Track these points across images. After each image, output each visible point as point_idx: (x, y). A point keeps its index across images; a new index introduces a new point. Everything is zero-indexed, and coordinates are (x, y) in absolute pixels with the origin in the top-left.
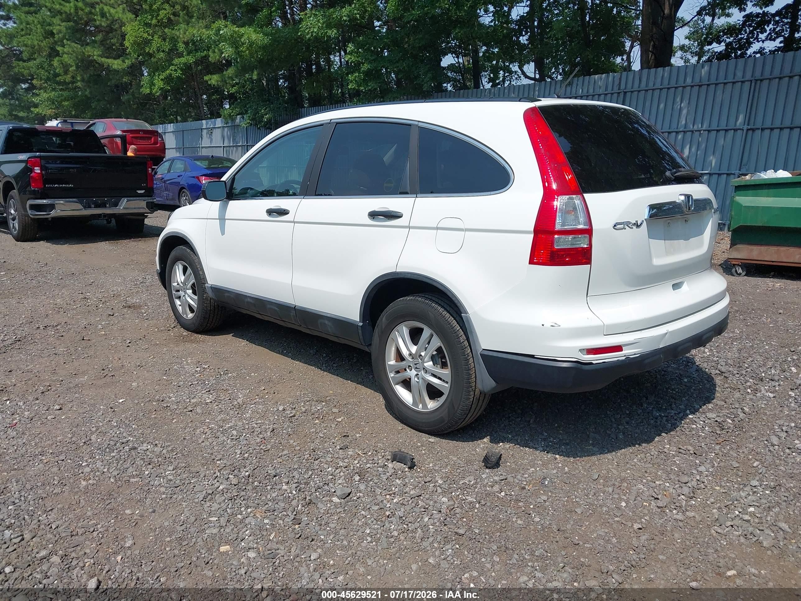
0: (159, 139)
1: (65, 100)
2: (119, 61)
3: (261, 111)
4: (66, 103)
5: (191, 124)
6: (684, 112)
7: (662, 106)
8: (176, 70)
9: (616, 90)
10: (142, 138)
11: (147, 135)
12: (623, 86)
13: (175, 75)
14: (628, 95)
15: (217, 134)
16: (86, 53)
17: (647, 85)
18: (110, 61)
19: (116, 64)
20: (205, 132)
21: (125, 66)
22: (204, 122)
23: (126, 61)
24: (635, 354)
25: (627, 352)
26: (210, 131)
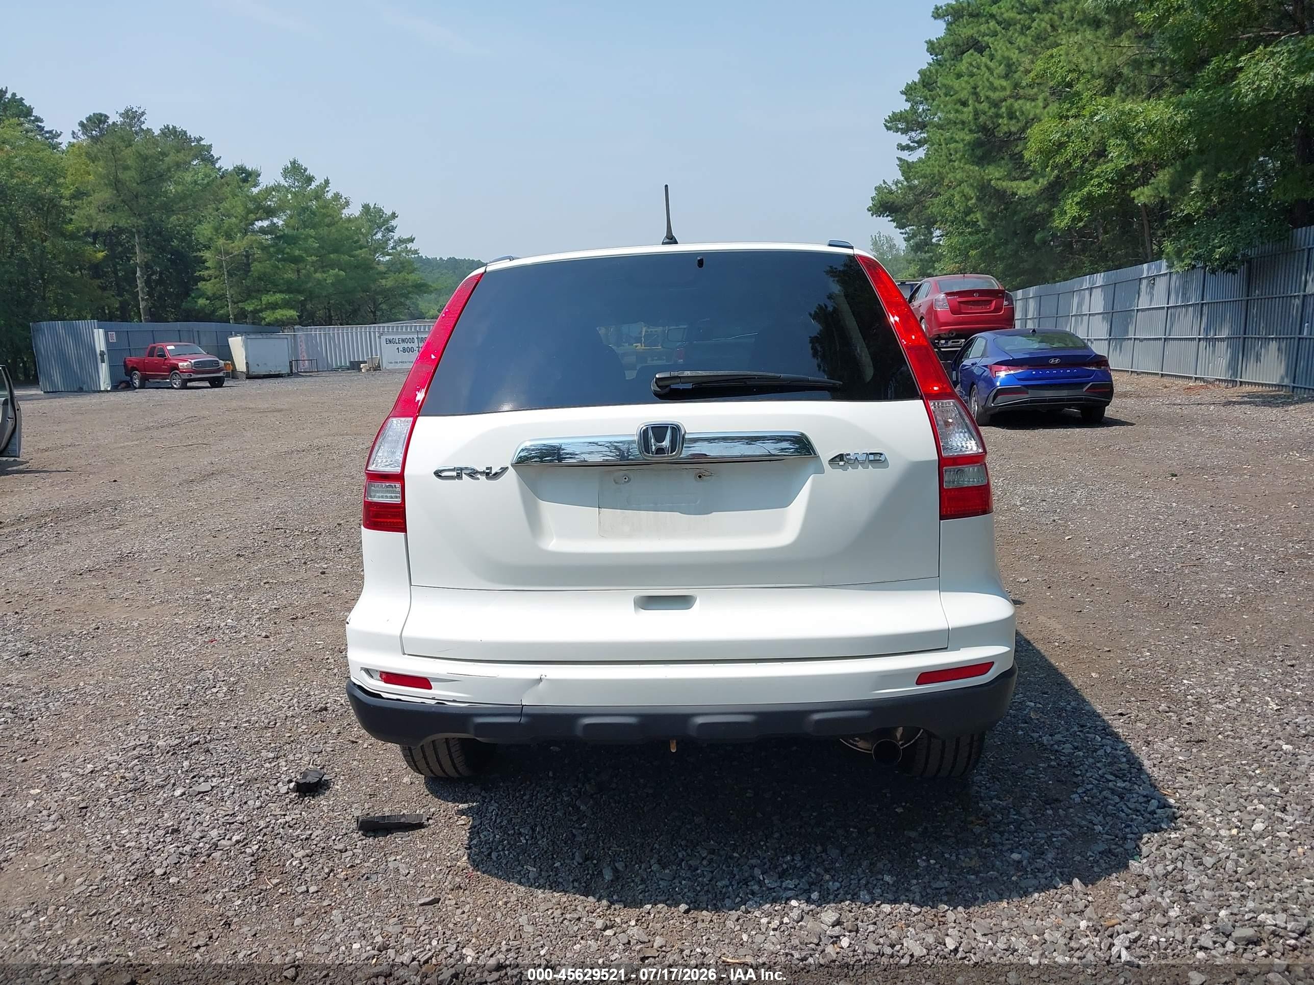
0: (1005, 303)
1: (971, 247)
2: (1029, 182)
3: (1214, 240)
4: (973, 253)
5: (1128, 272)
8: (1100, 185)
10: (976, 303)
11: (984, 298)
13: (1097, 192)
15: (1161, 284)
16: (986, 177)
18: (1014, 184)
19: (1024, 188)
20: (1144, 282)
21: (1038, 187)
22: (1145, 266)
23: (1041, 180)
24: (454, 701)
25: (438, 692)
26: (1152, 279)
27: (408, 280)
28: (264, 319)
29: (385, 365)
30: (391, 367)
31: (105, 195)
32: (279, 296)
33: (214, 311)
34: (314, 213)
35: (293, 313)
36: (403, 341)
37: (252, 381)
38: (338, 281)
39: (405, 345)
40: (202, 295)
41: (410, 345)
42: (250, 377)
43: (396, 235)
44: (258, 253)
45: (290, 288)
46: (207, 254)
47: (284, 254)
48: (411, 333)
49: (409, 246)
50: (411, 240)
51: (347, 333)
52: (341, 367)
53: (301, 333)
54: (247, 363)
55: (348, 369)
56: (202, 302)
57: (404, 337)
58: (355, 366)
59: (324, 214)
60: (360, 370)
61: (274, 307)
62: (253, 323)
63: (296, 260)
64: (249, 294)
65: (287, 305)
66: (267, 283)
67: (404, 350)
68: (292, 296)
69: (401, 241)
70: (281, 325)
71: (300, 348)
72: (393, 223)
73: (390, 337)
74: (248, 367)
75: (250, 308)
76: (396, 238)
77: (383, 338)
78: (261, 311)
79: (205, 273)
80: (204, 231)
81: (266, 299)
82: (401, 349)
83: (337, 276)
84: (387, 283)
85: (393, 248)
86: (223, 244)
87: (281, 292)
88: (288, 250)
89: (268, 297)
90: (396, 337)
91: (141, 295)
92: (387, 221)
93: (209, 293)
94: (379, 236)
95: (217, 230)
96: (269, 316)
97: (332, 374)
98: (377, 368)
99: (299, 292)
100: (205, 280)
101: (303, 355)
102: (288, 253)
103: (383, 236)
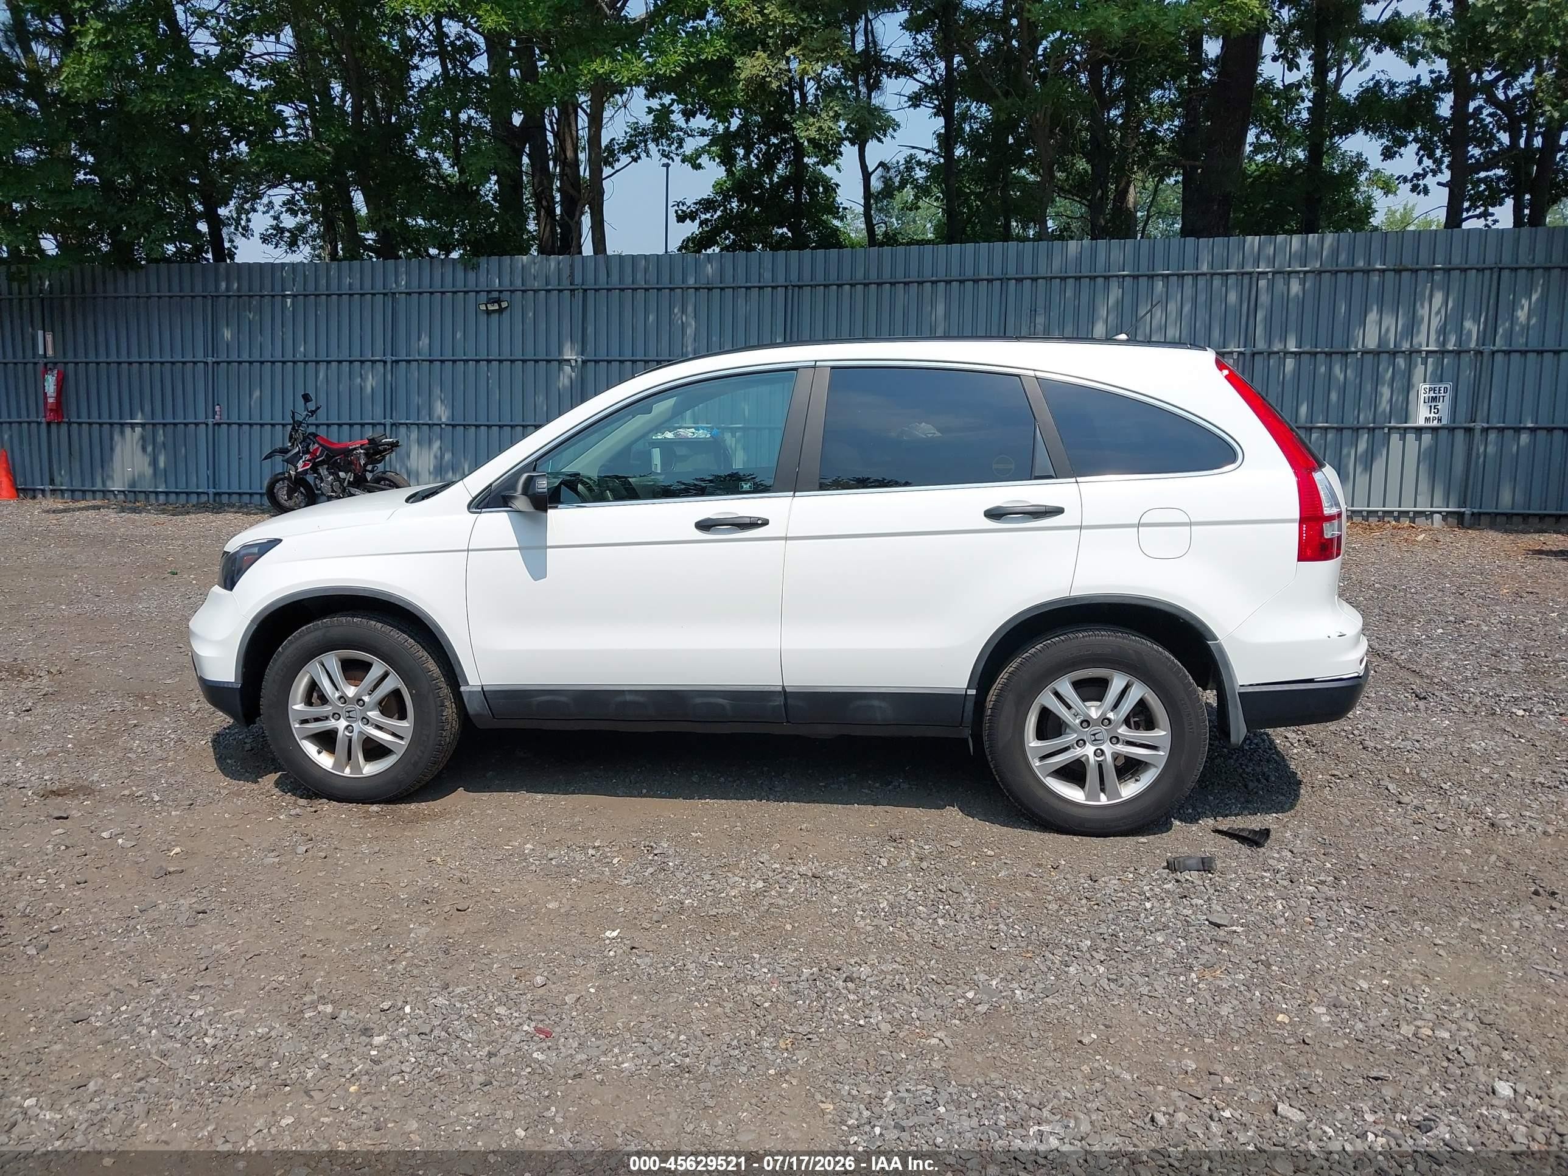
6: (690, 331)
7: (652, 318)
9: (566, 283)
12: (578, 280)
14: (590, 294)
17: (621, 280)
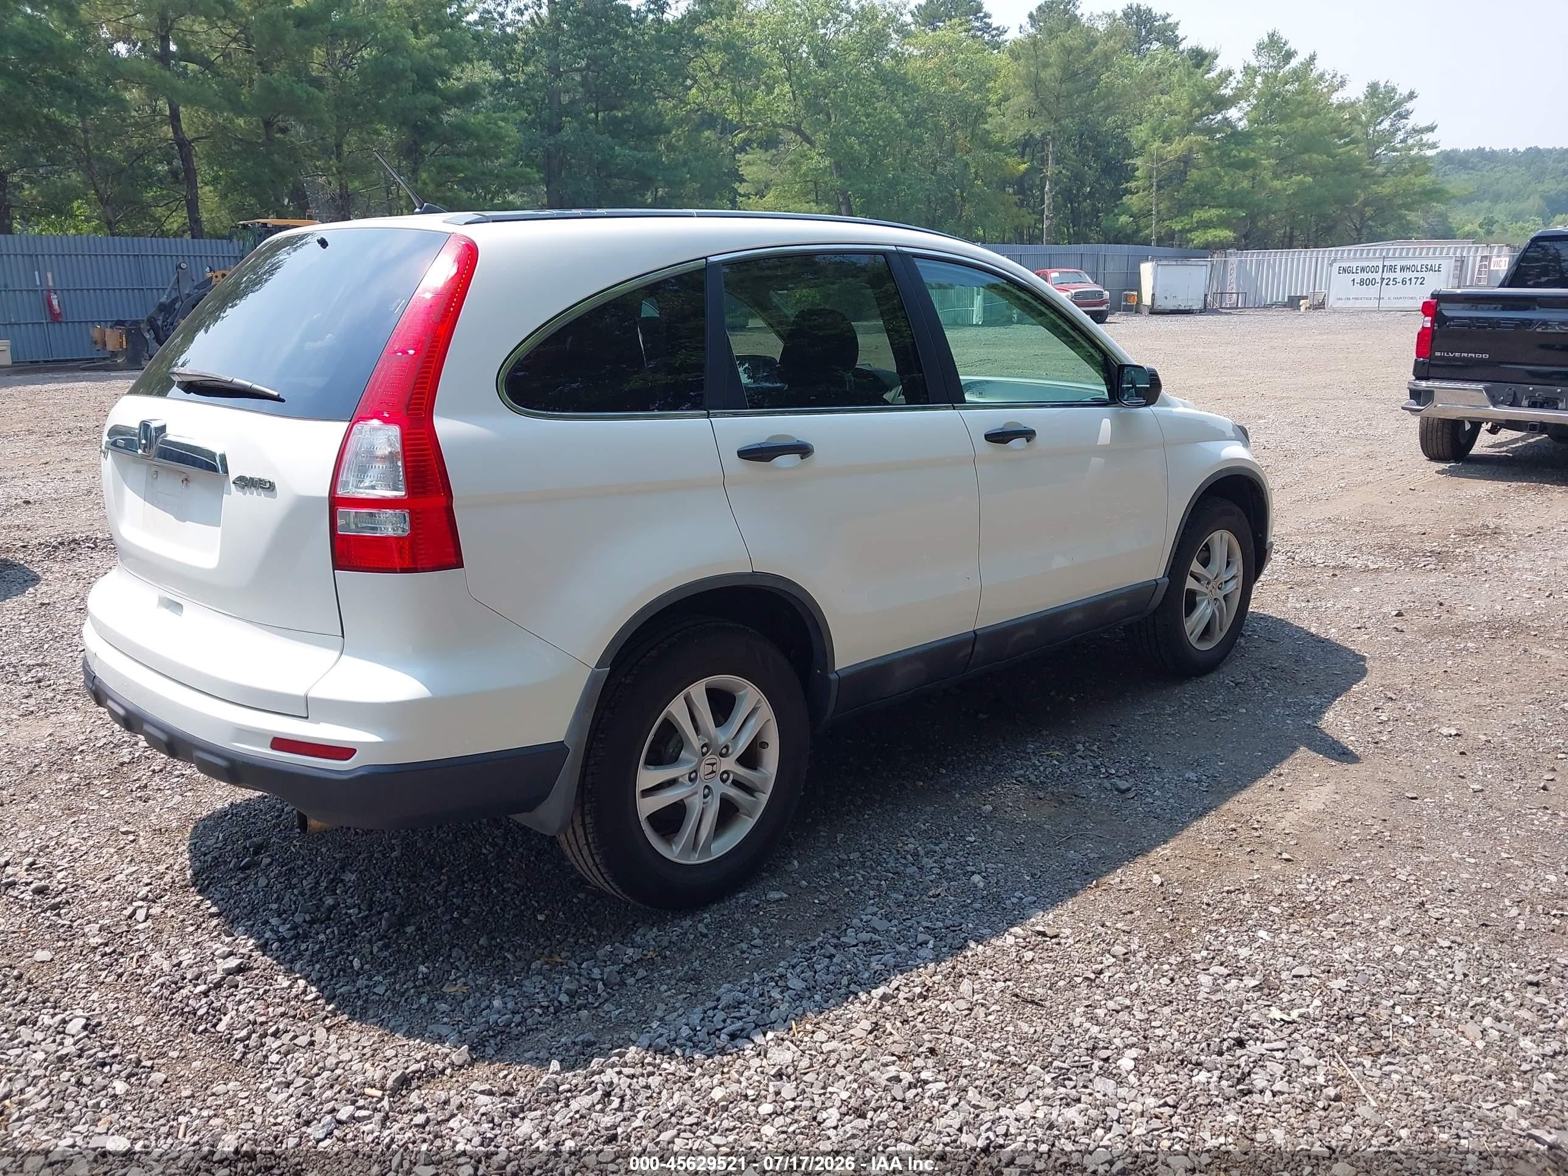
27: (1414, 184)
28: (1192, 240)
29: (1331, 302)
30: (1338, 305)
31: (1022, 99)
32: (1214, 213)
33: (1138, 230)
34: (1286, 102)
35: (1227, 234)
36: (1363, 270)
37: (1155, 317)
38: (1303, 189)
39: (1365, 276)
40: (1127, 211)
41: (1371, 276)
42: (1154, 312)
43: (1410, 123)
44: (1200, 156)
45: (1232, 201)
46: (1138, 162)
47: (1230, 158)
48: (1374, 259)
49: (1428, 137)
50: (1431, 129)
51: (1293, 259)
52: (1275, 304)
53: (1234, 259)
54: (1153, 295)
55: (1285, 306)
56: (1124, 219)
57: (1364, 264)
58: (1293, 303)
59: (1300, 102)
60: (1298, 307)
61: (1205, 225)
62: (1180, 246)
63: (1244, 165)
64: (1183, 208)
65: (1223, 223)
66: (1204, 195)
67: (1362, 283)
68: (1230, 211)
69: (1417, 131)
70: (1209, 249)
71: (1229, 277)
72: (1409, 106)
73: (1345, 265)
74: (1153, 300)
75: (1178, 227)
76: (1409, 127)
77: (1336, 266)
78: (1190, 231)
79: (1132, 185)
80: (1139, 133)
81: (1199, 215)
82: (1357, 280)
83: (1301, 183)
84: (1385, 189)
85: (1401, 142)
86: (1158, 148)
87: (1220, 206)
88: (1235, 152)
89: (1201, 212)
90: (1354, 265)
91: (1046, 213)
92: (1399, 104)
93: (1135, 209)
94: (1386, 125)
95: (1154, 130)
96: (1199, 238)
97: (1259, 312)
98: (1321, 306)
99: (1241, 206)
100: (1132, 193)
101: (1232, 286)
102: (1235, 156)
103: (1392, 125)
